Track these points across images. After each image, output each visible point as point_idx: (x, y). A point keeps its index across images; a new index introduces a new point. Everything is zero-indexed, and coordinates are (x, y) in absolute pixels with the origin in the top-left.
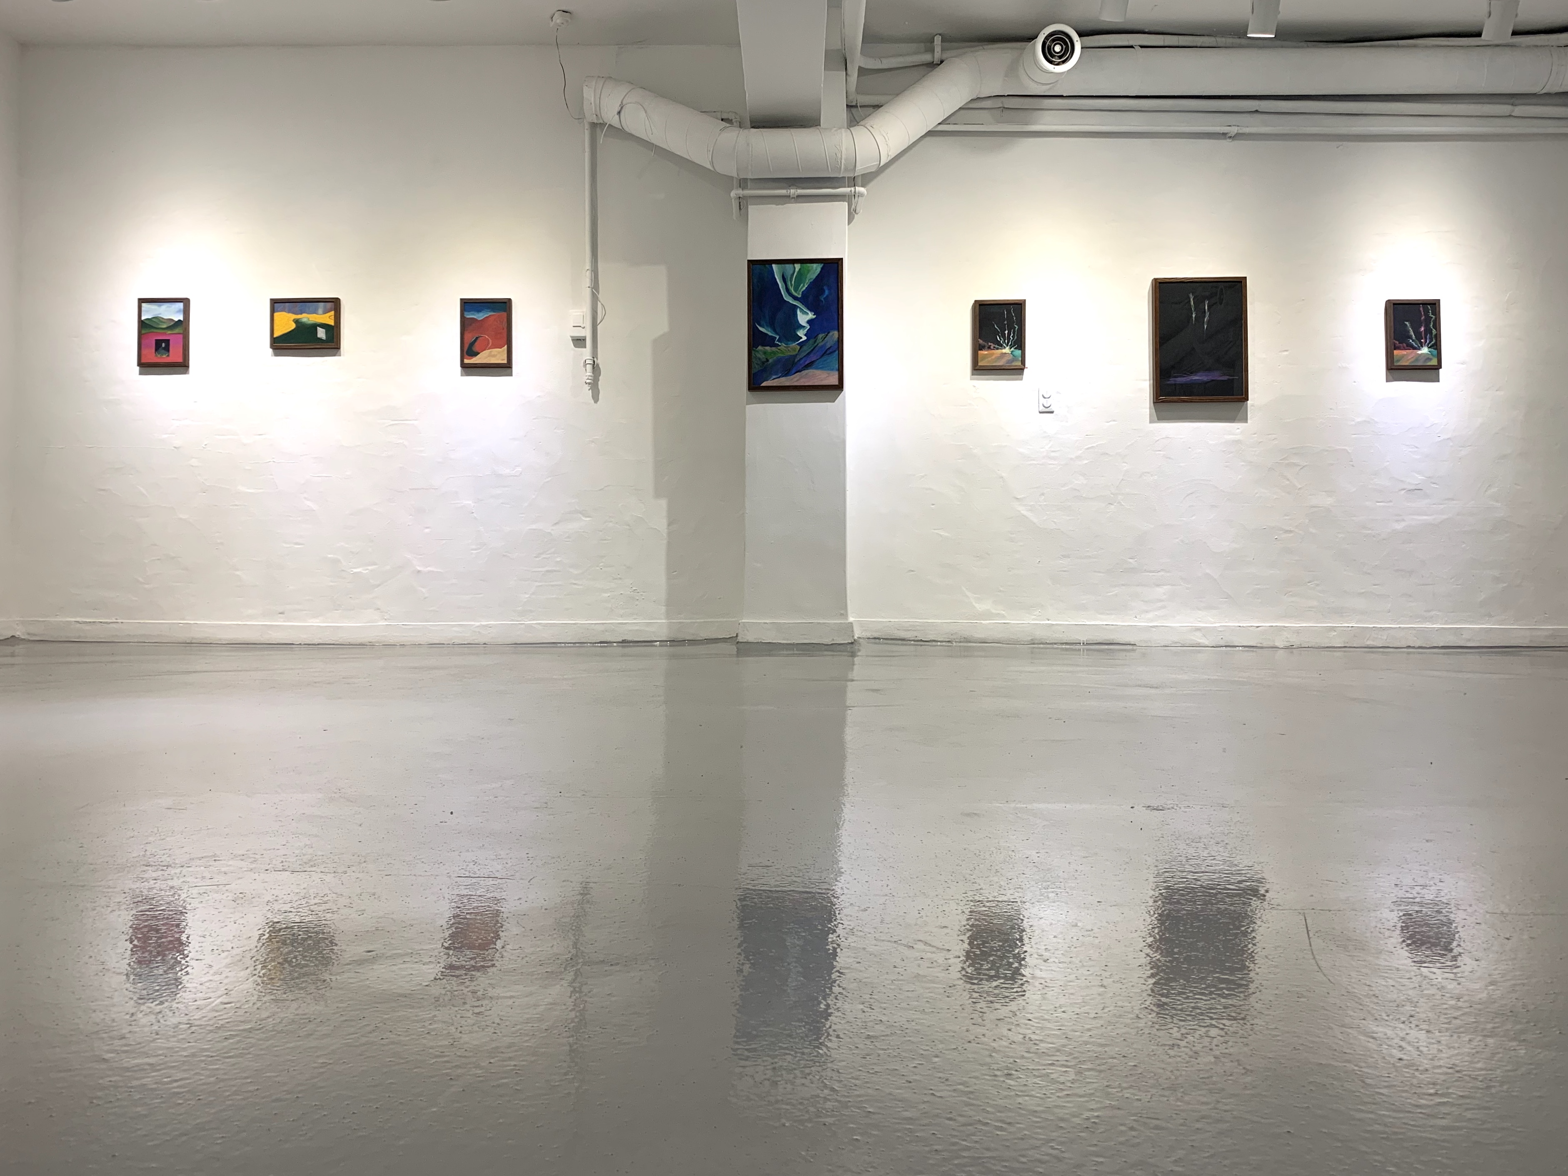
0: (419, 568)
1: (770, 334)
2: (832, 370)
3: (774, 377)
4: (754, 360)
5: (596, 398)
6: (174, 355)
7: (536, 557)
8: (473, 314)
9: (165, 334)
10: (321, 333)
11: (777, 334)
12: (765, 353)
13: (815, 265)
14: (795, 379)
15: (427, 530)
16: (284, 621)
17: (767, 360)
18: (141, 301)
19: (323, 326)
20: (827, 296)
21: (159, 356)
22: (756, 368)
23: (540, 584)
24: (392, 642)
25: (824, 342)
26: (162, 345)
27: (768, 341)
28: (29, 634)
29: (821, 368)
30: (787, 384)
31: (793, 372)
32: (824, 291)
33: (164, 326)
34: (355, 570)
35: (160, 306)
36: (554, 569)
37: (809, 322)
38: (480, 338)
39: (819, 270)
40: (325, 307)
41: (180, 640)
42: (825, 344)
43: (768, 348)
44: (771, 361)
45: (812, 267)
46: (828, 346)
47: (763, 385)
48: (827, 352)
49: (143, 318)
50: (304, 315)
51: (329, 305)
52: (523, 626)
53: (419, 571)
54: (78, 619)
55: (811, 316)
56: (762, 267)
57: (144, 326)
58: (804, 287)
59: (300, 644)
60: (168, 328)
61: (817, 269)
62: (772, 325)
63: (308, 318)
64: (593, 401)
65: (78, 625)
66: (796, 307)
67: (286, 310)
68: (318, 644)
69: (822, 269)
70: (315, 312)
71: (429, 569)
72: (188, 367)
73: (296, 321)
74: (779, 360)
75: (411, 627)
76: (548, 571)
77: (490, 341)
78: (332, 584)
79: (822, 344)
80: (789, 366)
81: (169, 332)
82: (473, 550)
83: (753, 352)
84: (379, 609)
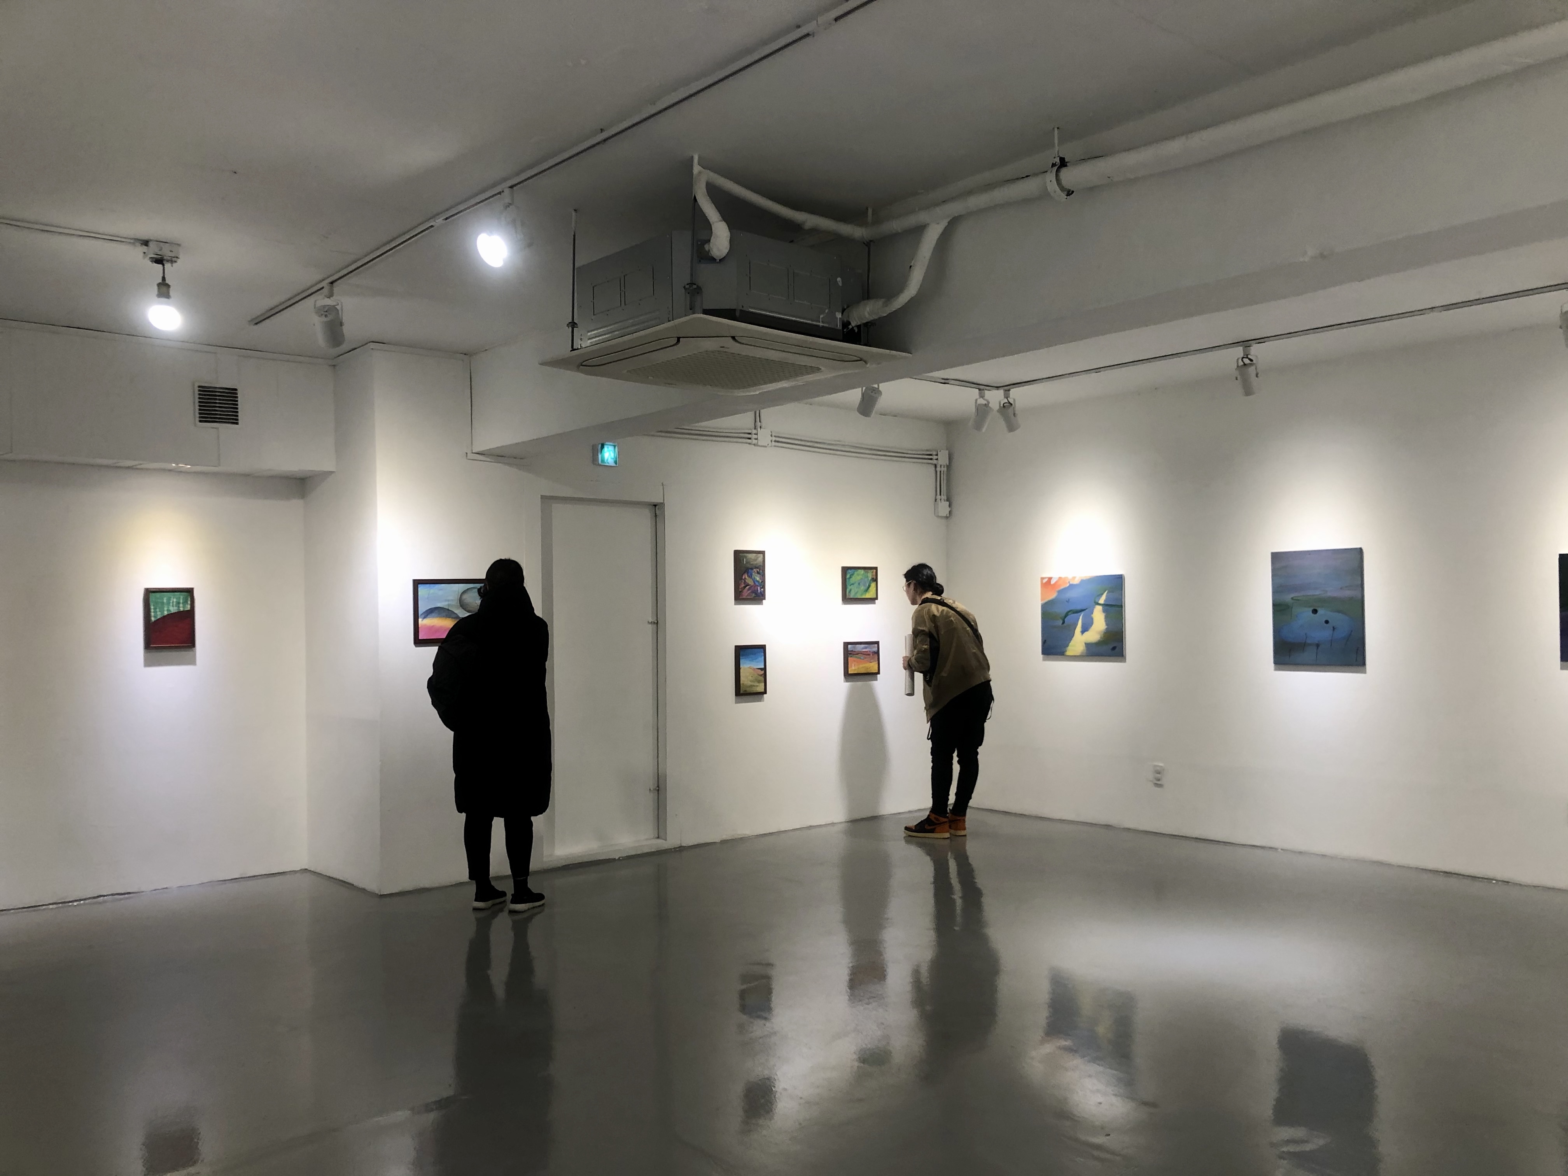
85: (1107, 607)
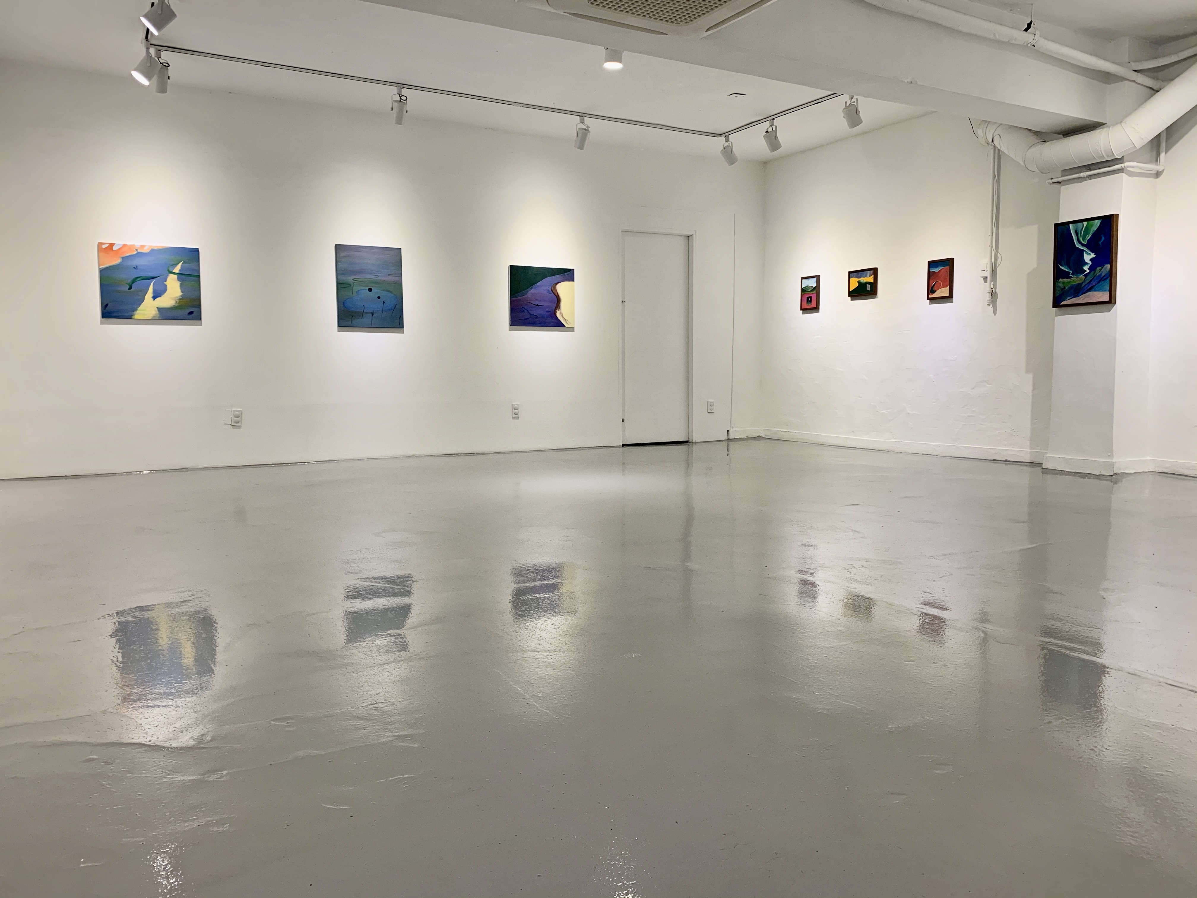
0: (909, 412)
1: (1067, 270)
2: (1106, 291)
3: (1070, 298)
4: (1057, 288)
5: (995, 313)
6: (813, 305)
7: (963, 408)
8: (934, 269)
9: (810, 294)
10: (868, 288)
11: (1071, 270)
12: (1063, 283)
13: (1096, 221)
14: (1082, 299)
15: (913, 391)
16: (854, 436)
17: (1065, 288)
18: (802, 278)
19: (869, 283)
20: (1104, 241)
21: (808, 305)
22: (1058, 293)
23: (965, 423)
24: (896, 450)
25: (1100, 273)
26: (809, 300)
27: (1066, 275)
28: (765, 435)
29: (1098, 290)
30: (1077, 302)
31: (1080, 294)
32: (1101, 238)
33: (810, 290)
34: (882, 412)
35: (809, 280)
36: (972, 415)
37: (1091, 260)
38: (937, 283)
39: (1098, 224)
40: (870, 272)
41: (815, 442)
42: (1101, 275)
43: (1065, 280)
44: (1067, 288)
45: (1095, 222)
46: (1103, 275)
47: (1062, 304)
48: (1101, 279)
49: (803, 287)
50: (862, 278)
51: (872, 272)
52: (955, 447)
53: (909, 413)
54: (781, 430)
55: (1093, 255)
56: (1063, 227)
57: (803, 290)
58: (1088, 237)
59: (859, 448)
60: (811, 291)
61: (1097, 223)
62: (1068, 265)
63: (863, 280)
64: (993, 314)
65: (781, 433)
66: (1083, 251)
67: (855, 276)
68: (866, 449)
69: (1101, 223)
70: (866, 276)
71: (914, 412)
72: (819, 309)
73: (859, 282)
74: (1071, 287)
75: (905, 443)
76: (968, 416)
77: (942, 284)
78: (873, 418)
79: (1099, 274)
80: (1078, 290)
81: (812, 293)
82: (933, 402)
83: (1056, 283)
84: (891, 433)
85: (181, 276)
